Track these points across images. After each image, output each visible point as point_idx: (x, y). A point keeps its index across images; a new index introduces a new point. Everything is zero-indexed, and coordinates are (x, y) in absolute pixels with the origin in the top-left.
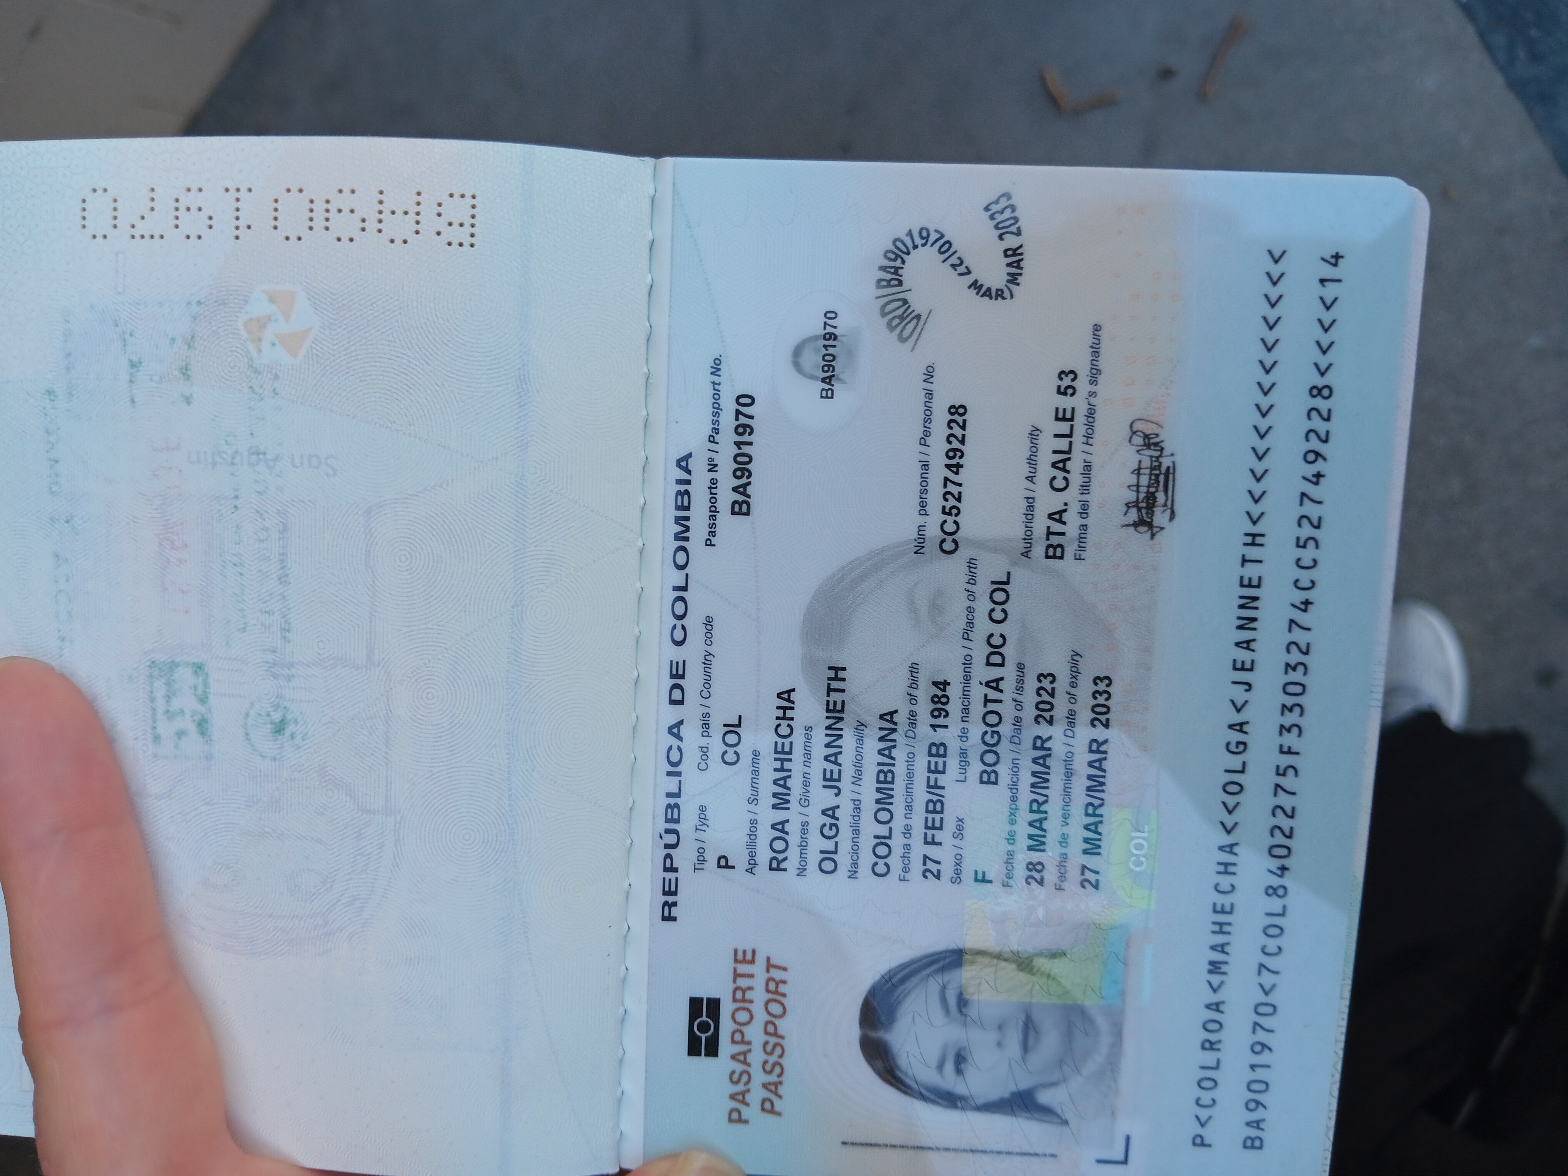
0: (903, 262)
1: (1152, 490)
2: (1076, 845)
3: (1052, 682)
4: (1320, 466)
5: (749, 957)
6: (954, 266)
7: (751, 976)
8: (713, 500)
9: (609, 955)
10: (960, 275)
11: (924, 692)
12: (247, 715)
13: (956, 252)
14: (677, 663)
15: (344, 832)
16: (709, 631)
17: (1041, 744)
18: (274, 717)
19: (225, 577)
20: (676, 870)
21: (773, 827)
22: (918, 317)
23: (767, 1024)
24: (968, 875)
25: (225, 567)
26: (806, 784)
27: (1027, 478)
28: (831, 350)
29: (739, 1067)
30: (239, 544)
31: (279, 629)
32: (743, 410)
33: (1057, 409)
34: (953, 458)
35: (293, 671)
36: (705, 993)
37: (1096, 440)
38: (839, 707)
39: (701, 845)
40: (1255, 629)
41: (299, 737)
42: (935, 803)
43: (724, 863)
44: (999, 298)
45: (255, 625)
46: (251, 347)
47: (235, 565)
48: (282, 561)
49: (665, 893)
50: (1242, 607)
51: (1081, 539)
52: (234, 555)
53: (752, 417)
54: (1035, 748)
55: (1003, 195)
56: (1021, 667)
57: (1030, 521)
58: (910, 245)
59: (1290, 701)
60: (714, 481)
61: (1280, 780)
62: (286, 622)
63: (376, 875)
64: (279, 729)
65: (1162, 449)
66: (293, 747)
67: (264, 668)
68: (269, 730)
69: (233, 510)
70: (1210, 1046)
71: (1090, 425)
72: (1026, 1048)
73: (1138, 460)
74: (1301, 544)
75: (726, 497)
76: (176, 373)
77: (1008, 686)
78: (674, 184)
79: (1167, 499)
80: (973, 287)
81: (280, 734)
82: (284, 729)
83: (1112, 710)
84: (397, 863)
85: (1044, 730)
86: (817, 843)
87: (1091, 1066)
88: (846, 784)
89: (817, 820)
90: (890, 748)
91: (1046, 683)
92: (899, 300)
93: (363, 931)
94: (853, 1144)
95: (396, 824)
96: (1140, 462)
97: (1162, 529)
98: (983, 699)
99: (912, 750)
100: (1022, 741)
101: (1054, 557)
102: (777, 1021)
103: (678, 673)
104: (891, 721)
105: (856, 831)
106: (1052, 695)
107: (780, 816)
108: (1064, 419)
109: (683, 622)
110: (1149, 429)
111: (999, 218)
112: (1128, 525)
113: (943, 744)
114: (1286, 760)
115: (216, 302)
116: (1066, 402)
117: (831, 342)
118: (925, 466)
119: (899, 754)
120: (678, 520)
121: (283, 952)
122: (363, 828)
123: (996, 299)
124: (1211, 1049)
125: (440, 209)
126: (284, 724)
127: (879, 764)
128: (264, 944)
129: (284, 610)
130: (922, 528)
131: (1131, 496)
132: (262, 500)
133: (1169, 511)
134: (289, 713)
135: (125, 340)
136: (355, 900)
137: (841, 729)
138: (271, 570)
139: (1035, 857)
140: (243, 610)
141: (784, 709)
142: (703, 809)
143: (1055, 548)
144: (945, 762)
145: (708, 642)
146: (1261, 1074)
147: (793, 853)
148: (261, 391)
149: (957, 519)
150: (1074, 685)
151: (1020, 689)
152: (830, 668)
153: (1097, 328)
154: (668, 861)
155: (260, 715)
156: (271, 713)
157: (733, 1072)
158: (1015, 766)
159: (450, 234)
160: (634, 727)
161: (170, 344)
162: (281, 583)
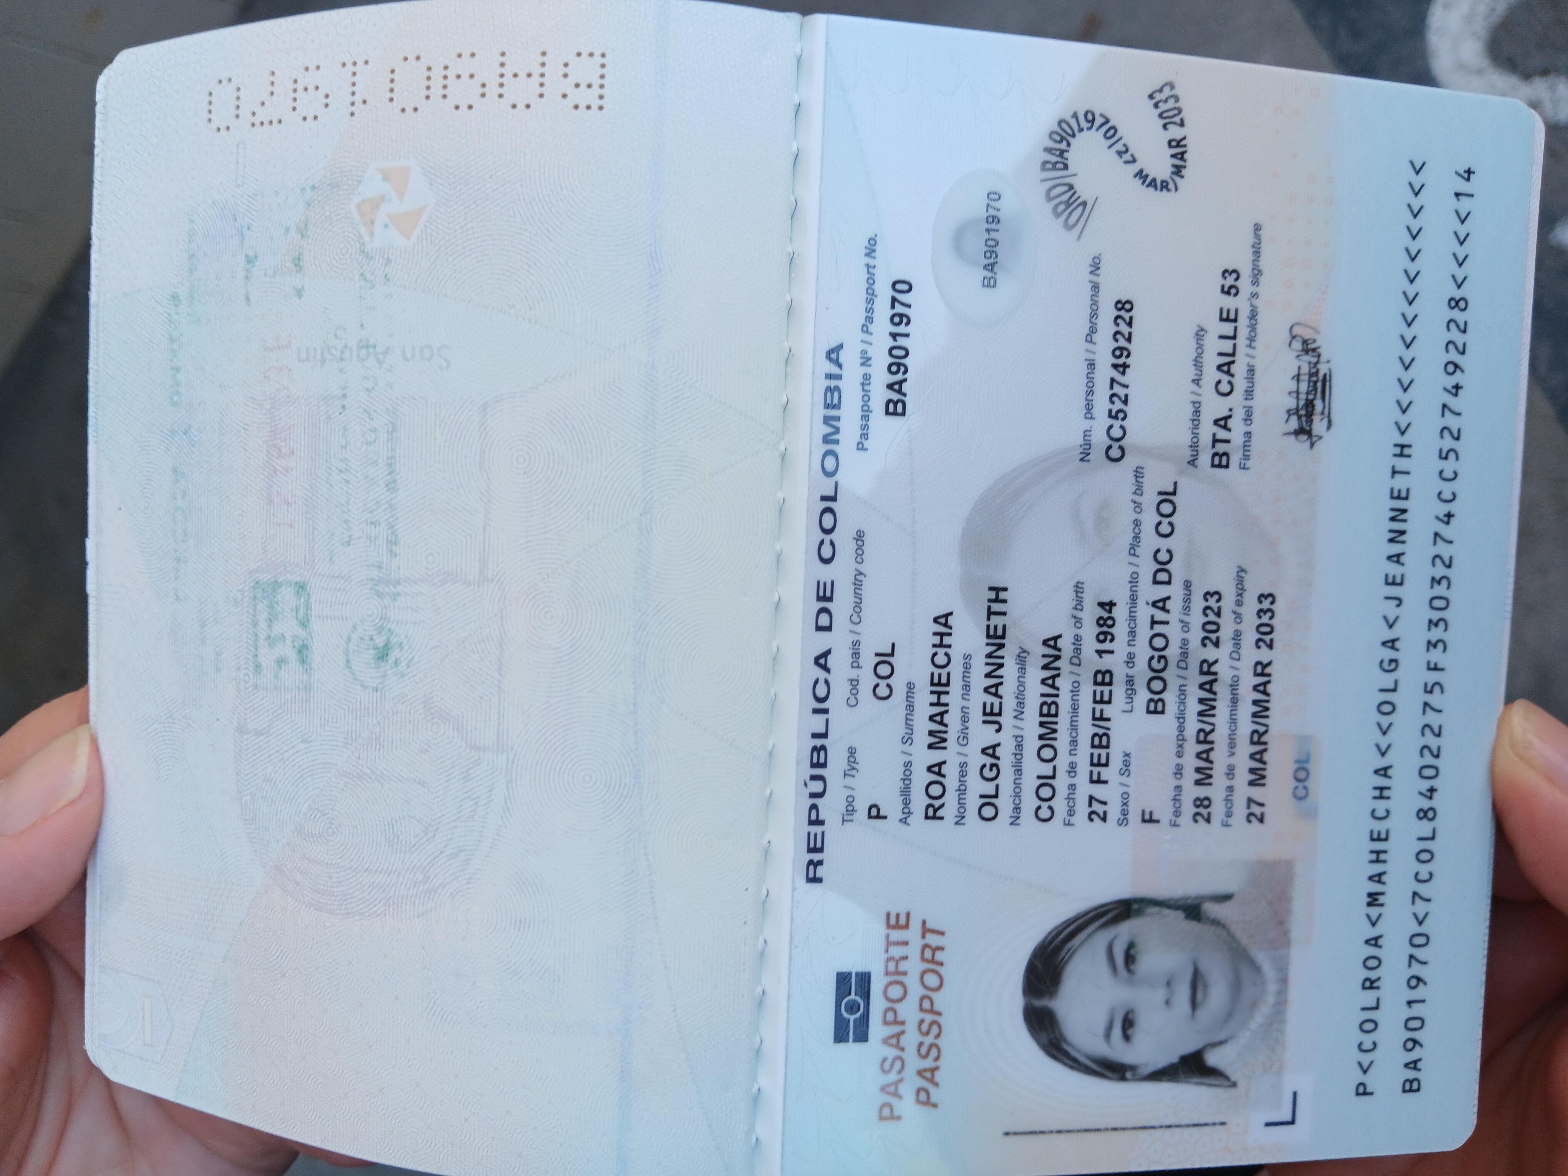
0: (1069, 145)
1: (1311, 397)
2: (1243, 776)
3: (1218, 600)
4: (1458, 378)
5: (902, 921)
6: (1120, 153)
7: (906, 943)
8: (866, 397)
9: (745, 923)
10: (1126, 162)
11: (1090, 614)
12: (349, 639)
13: (1121, 138)
14: (825, 584)
15: (450, 772)
16: (860, 547)
17: (1207, 668)
18: (377, 642)
19: (331, 485)
20: (822, 823)
21: (929, 769)
22: (1084, 204)
23: (922, 998)
24: (1134, 816)
25: (330, 474)
26: (965, 719)
27: (1193, 381)
28: (993, 235)
29: (891, 1053)
30: (346, 447)
31: (385, 541)
32: (900, 297)
33: (1221, 310)
34: (1120, 356)
35: (399, 588)
36: (854, 966)
37: (1259, 343)
38: (1000, 632)
39: (850, 792)
40: (1403, 542)
41: (404, 664)
42: (1101, 737)
43: (875, 813)
44: (1164, 190)
45: (360, 538)
46: (363, 230)
47: (341, 471)
48: (391, 465)
49: (810, 850)
50: (1393, 519)
51: (1246, 446)
52: (341, 460)
53: (909, 306)
54: (1202, 673)
55: (1166, 84)
56: (1188, 585)
57: (1196, 427)
58: (1076, 128)
59: (1436, 616)
60: (867, 377)
61: (1428, 698)
62: (393, 533)
63: (485, 822)
64: (383, 654)
65: (1319, 356)
66: (397, 675)
67: (369, 586)
68: (371, 656)
69: (340, 411)
70: (1370, 984)
71: (1253, 328)
72: (1194, 1004)
73: (1297, 366)
74: (1443, 456)
75: (880, 395)
76: (289, 265)
77: (1175, 605)
78: (827, 43)
79: (1324, 407)
80: (1138, 177)
81: (383, 661)
82: (387, 655)
83: (1275, 630)
84: (508, 809)
85: (1210, 653)
86: (977, 787)
87: (1259, 1018)
88: (1007, 719)
89: (977, 760)
90: (1053, 677)
91: (1212, 602)
92: (1064, 184)
93: (468, 888)
94: (1016, 1134)
95: (508, 763)
96: (1299, 368)
97: (1320, 438)
98: (1149, 621)
99: (1077, 678)
100: (1189, 665)
101: (1220, 466)
102: (933, 995)
103: (825, 595)
104: (1055, 647)
105: (1018, 771)
106: (1218, 614)
107: (936, 756)
108: (1227, 320)
109: (832, 536)
110: (1308, 334)
111: (1163, 107)
112: (1289, 434)
113: (1109, 672)
114: (1433, 677)
115: (330, 185)
116: (1229, 303)
117: (993, 226)
118: (1091, 365)
119: (1064, 684)
120: (827, 420)
121: (378, 912)
122: (471, 768)
123: (1161, 190)
124: (1371, 988)
125: (566, 70)
126: (388, 649)
127: (1043, 695)
128: (358, 903)
129: (391, 520)
130: (1088, 433)
131: (1292, 403)
132: (370, 397)
133: (1326, 421)
134: (393, 636)
135: (242, 234)
136: (460, 851)
137: (1002, 657)
138: (378, 476)
139: (1202, 792)
140: (349, 521)
141: (942, 635)
142: (852, 752)
143: (1221, 456)
144: (1110, 692)
145: (859, 559)
146: (1417, 1010)
147: (950, 799)
148: (372, 278)
149: (1124, 423)
150: (1239, 603)
151: (1187, 609)
152: (991, 589)
153: (1257, 228)
154: (814, 812)
155: (362, 639)
156: (375, 637)
157: (884, 1060)
158: (1182, 692)
159: (575, 96)
160: (774, 659)
161: (284, 234)
162: (388, 490)
